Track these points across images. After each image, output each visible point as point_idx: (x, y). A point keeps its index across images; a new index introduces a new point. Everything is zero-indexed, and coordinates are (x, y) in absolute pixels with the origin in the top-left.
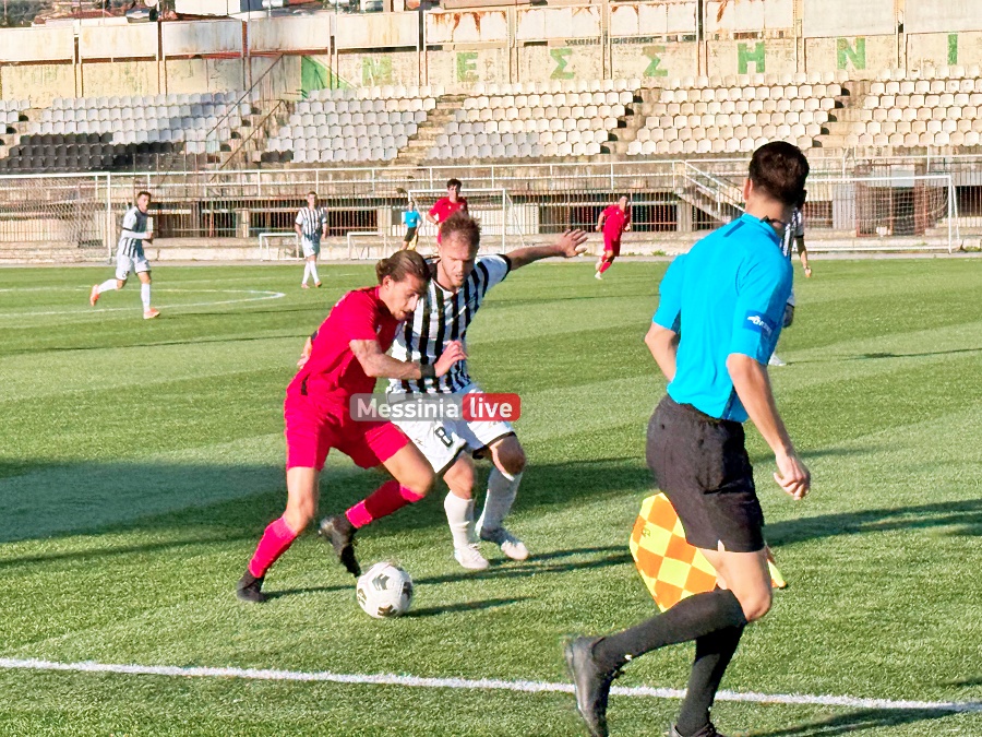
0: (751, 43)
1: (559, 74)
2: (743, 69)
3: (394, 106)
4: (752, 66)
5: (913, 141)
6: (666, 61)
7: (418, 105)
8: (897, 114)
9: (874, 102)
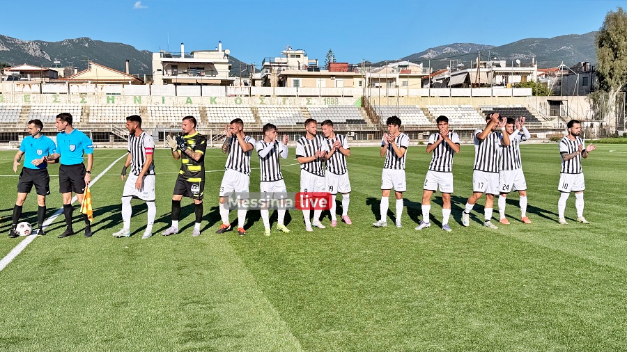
0: (110, 96)
1: (55, 101)
2: (108, 102)
3: (8, 108)
4: (111, 101)
5: (166, 121)
6: (86, 99)
7: (16, 108)
8: (157, 115)
9: (150, 112)
